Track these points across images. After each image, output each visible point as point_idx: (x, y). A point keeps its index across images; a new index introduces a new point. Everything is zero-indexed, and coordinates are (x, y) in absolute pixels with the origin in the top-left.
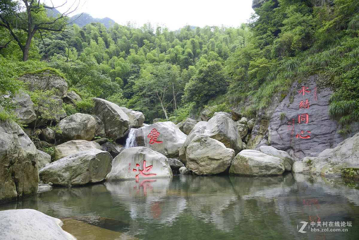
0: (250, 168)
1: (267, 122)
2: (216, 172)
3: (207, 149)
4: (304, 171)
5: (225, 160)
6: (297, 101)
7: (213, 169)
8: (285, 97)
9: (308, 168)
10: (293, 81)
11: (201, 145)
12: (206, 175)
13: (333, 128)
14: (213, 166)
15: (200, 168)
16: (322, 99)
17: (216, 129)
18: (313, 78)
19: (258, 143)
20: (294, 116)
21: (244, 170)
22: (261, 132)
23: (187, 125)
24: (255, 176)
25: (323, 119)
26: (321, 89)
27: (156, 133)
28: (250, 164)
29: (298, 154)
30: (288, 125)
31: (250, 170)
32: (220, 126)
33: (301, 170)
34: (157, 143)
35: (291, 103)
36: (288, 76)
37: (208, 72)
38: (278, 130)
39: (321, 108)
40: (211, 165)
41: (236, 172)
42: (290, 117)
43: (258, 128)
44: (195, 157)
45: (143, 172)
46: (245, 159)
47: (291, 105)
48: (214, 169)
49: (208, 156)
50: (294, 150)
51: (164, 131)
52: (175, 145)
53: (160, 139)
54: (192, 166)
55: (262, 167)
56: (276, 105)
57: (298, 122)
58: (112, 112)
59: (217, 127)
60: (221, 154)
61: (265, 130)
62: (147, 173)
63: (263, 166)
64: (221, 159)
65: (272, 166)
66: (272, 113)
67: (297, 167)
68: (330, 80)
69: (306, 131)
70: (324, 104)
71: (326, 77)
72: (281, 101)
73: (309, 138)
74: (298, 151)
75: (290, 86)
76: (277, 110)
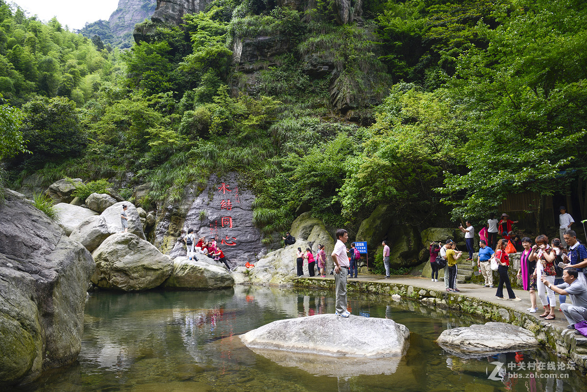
0: (206, 280)
1: (180, 220)
2: (152, 286)
3: (141, 255)
4: (245, 282)
5: (165, 270)
6: (218, 200)
7: (149, 282)
8: (202, 192)
9: (247, 279)
10: (211, 173)
11: (130, 249)
12: (138, 292)
13: (257, 237)
14: (149, 278)
15: (131, 281)
16: (244, 202)
17: (130, 225)
18: (233, 175)
19: (172, 247)
20: (217, 218)
21: (196, 282)
22: (171, 233)
24: (210, 289)
25: (247, 225)
26: (243, 190)
28: (205, 275)
30: (210, 227)
31: (204, 283)
32: (137, 221)
33: (242, 281)
35: (210, 201)
36: (206, 166)
37: (53, 114)
38: (198, 233)
39: (244, 212)
40: (147, 277)
41: (180, 285)
42: (212, 218)
43: (167, 226)
44: (126, 266)
46: (201, 269)
47: (211, 204)
48: (151, 282)
49: (144, 265)
54: (118, 279)
55: (217, 278)
56: (191, 199)
57: (221, 226)
59: (132, 223)
60: (160, 262)
61: (178, 230)
63: (219, 277)
64: (161, 269)
65: (227, 277)
66: (187, 210)
67: (237, 278)
68: (252, 182)
69: (231, 237)
70: (247, 209)
71: (247, 178)
72: (197, 196)
73: (235, 245)
75: (208, 178)
76: (194, 206)
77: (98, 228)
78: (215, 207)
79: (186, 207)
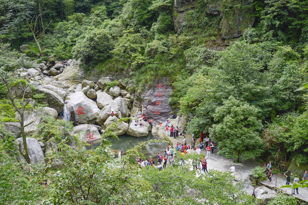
1: (141, 101)
6: (157, 92)
8: (151, 88)
9: (157, 131)
10: (156, 78)
13: (169, 110)
16: (167, 93)
18: (165, 78)
19: (137, 113)
21: (133, 134)
22: (138, 106)
23: (90, 92)
24: (138, 137)
25: (166, 105)
26: (168, 87)
27: (81, 108)
29: (154, 121)
30: (151, 105)
31: (136, 135)
34: (82, 114)
35: (153, 92)
36: (153, 75)
38: (146, 108)
39: (166, 98)
41: (130, 134)
42: (153, 101)
43: (137, 103)
45: (91, 138)
46: (134, 131)
49: (118, 128)
50: (153, 119)
51: (85, 107)
52: (92, 115)
53: (84, 112)
55: (140, 134)
56: (146, 91)
57: (156, 105)
58: (55, 100)
60: (123, 127)
61: (140, 105)
62: (92, 138)
66: (144, 97)
67: (153, 131)
69: (159, 110)
70: (168, 96)
71: (171, 80)
72: (149, 90)
73: (160, 114)
74: (154, 120)
75: (154, 81)
76: (146, 95)
77: (107, 112)
78: (154, 95)
79: (144, 96)
